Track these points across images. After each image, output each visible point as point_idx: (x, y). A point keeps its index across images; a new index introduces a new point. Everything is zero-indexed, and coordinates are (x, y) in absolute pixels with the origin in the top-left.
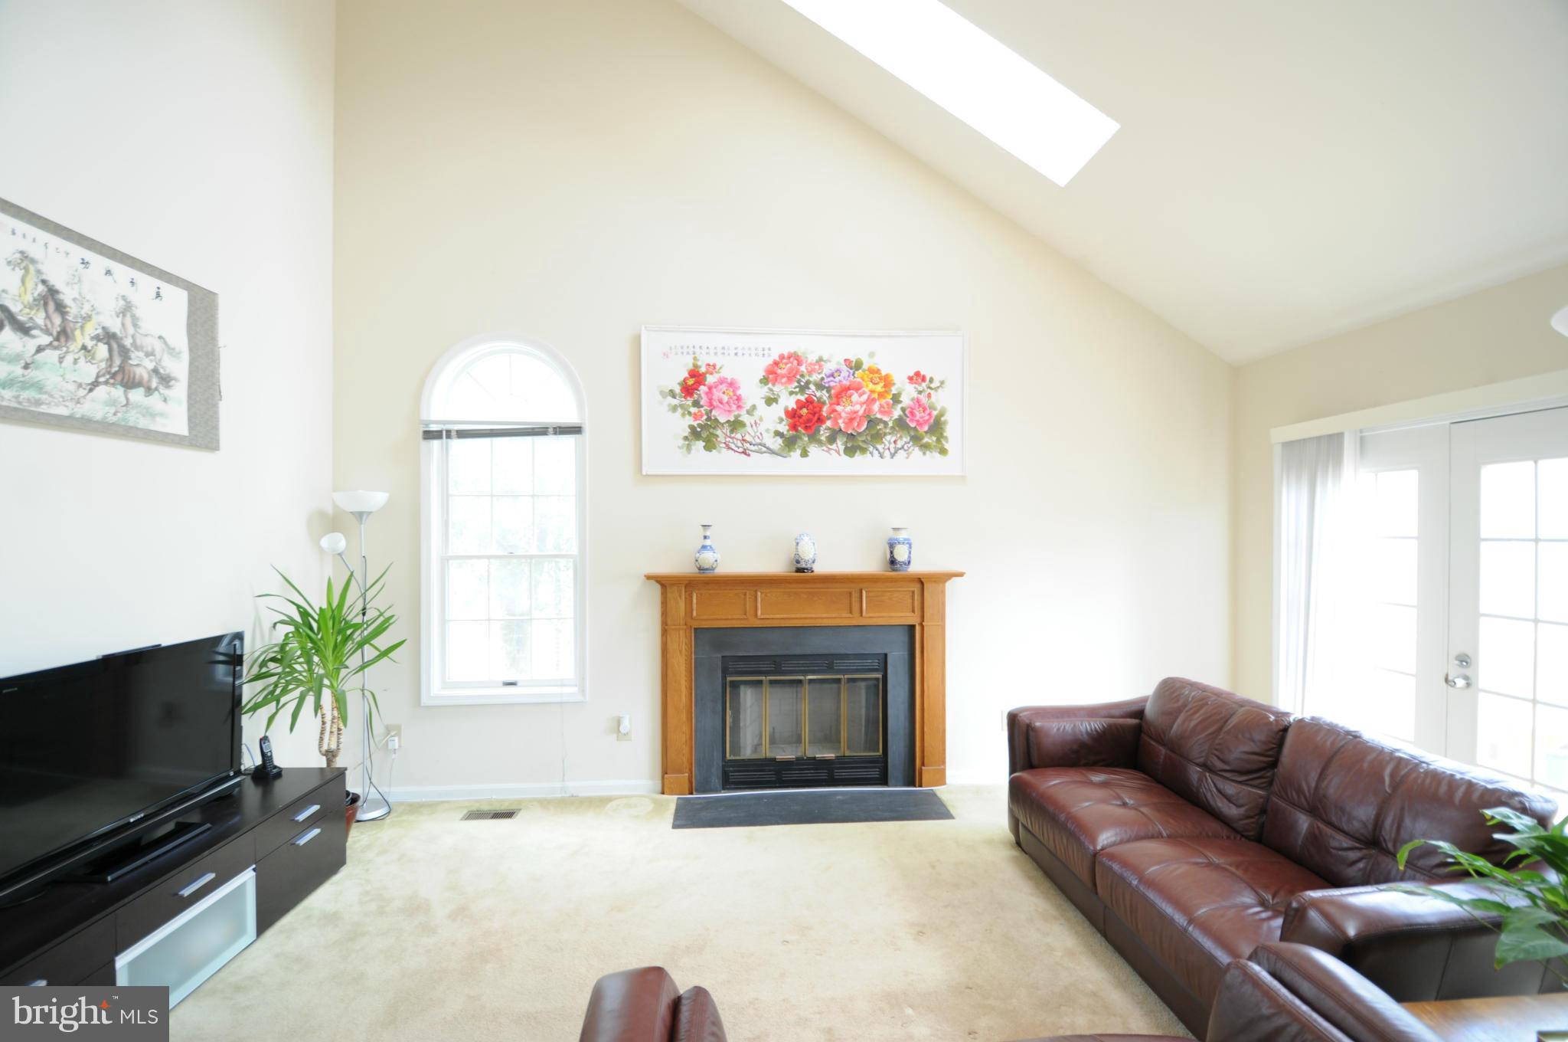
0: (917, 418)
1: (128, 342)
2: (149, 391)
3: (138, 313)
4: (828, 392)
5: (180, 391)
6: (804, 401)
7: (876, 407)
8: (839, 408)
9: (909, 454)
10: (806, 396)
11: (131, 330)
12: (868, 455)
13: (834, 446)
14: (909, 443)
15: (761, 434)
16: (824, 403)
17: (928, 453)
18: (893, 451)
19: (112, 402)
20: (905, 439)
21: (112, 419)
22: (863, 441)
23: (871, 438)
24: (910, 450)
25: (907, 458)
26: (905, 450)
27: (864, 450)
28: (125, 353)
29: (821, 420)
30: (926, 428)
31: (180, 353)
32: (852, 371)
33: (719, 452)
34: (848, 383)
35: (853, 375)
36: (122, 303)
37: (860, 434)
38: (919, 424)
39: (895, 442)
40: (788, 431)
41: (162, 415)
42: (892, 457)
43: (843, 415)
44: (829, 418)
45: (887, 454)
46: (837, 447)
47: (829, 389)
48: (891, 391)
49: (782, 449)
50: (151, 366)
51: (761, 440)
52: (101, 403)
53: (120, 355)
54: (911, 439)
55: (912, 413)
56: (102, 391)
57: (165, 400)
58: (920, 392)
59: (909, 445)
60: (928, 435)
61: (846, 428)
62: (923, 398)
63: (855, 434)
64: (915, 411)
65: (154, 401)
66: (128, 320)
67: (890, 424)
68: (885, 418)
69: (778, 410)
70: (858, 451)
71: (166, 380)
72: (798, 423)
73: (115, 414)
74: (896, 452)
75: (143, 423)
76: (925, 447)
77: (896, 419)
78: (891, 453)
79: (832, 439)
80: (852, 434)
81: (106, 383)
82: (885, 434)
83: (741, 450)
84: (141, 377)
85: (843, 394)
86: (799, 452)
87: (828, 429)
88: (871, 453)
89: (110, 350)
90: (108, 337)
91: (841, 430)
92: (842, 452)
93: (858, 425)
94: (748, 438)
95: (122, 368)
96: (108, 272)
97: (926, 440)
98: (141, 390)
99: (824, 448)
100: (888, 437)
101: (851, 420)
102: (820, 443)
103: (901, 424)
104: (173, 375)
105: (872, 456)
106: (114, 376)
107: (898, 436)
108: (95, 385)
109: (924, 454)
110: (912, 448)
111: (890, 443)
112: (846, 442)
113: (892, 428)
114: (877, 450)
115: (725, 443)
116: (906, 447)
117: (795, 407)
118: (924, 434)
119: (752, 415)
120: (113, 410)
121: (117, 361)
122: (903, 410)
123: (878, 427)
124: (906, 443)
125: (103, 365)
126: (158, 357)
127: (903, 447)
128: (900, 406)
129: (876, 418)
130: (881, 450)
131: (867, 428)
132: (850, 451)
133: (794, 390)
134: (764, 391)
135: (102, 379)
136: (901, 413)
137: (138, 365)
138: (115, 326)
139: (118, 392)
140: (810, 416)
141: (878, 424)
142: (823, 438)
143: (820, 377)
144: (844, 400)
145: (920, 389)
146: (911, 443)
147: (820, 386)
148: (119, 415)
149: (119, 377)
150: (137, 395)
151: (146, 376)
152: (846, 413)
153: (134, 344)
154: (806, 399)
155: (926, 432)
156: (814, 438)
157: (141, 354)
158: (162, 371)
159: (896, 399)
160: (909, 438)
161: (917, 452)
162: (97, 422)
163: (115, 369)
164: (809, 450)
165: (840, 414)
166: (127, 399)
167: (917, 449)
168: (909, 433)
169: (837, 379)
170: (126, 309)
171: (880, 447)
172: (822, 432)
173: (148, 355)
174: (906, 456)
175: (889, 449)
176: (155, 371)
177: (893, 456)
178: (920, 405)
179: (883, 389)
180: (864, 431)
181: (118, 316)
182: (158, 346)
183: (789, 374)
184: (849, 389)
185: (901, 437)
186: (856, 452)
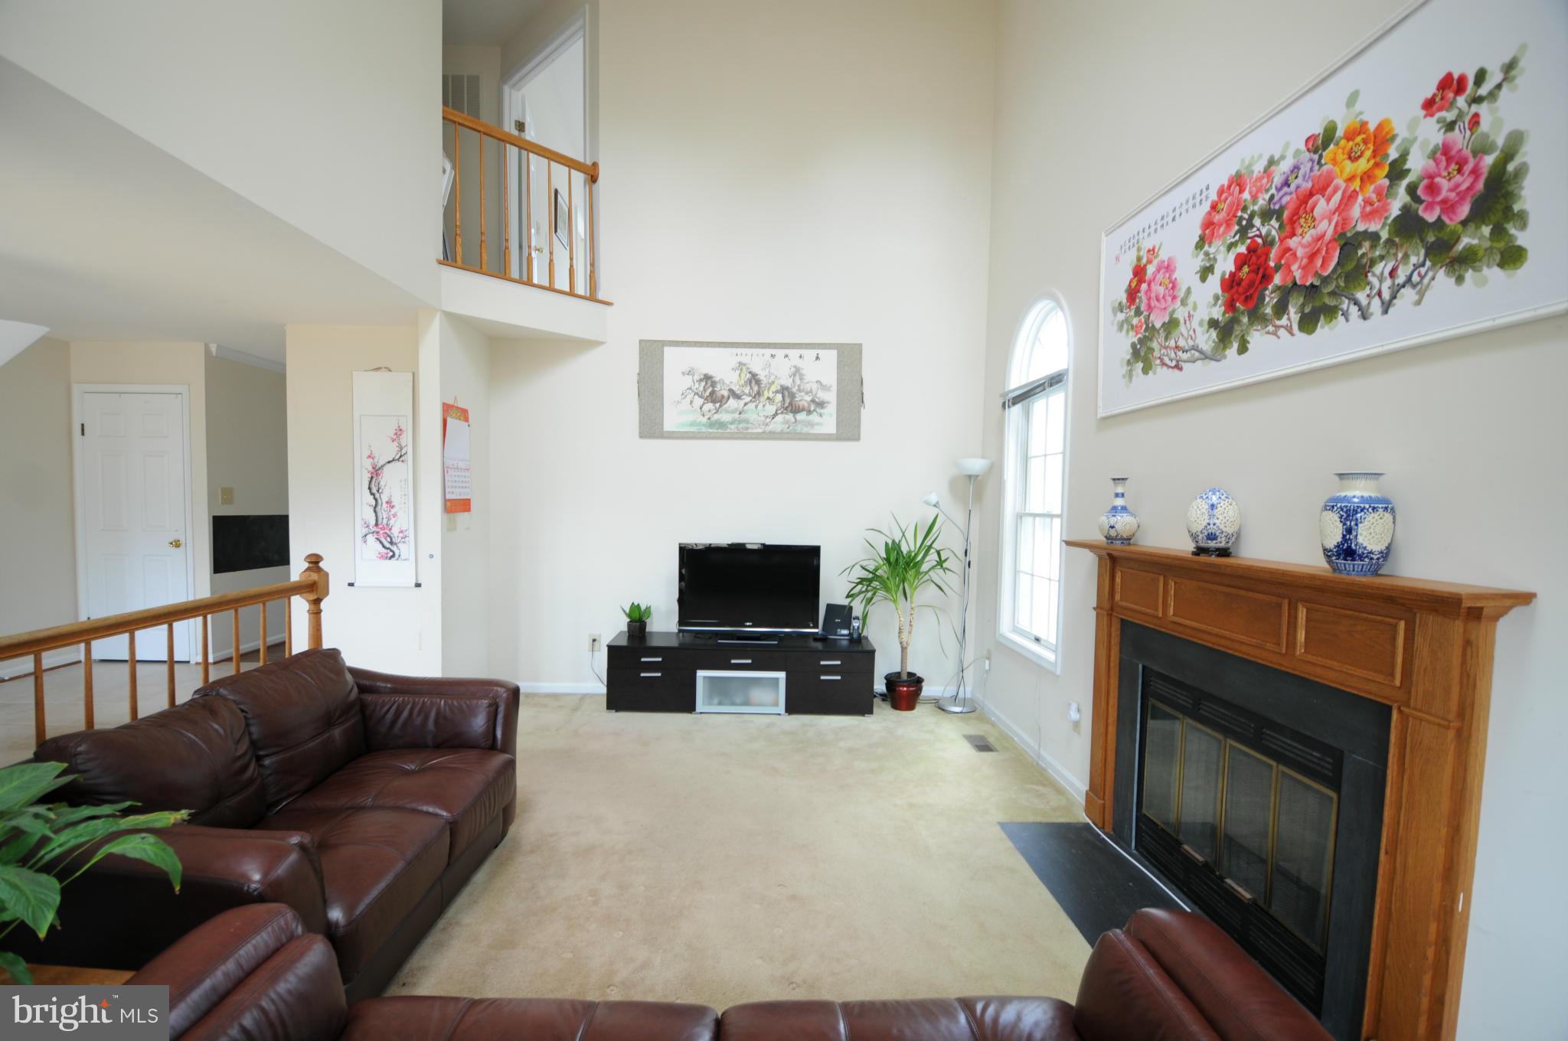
0: (1444, 194)
1: (794, 390)
2: (809, 412)
3: (803, 372)
4: (1278, 219)
5: (831, 410)
6: (1246, 252)
7: (1356, 211)
8: (1293, 243)
9: (1421, 295)
10: (1249, 241)
11: (798, 382)
12: (1341, 319)
13: (1284, 321)
14: (1423, 265)
15: (1194, 331)
16: (1272, 243)
17: (1469, 275)
18: (1386, 295)
19: (786, 422)
20: (1413, 260)
21: (786, 430)
22: (1333, 294)
23: (1346, 282)
24: (1426, 281)
25: (1418, 303)
26: (1414, 286)
27: (1330, 312)
28: (792, 396)
29: (1267, 278)
30: (1464, 211)
31: (831, 386)
32: (1316, 157)
33: (1155, 373)
34: (1309, 185)
35: (1319, 162)
36: (793, 369)
37: (1325, 280)
38: (1449, 207)
39: (1392, 274)
40: (1224, 314)
41: (818, 424)
42: (1385, 312)
43: (1300, 252)
44: (1277, 268)
45: (1376, 305)
46: (1289, 319)
47: (1278, 214)
48: (1387, 155)
49: (1216, 349)
50: (808, 398)
51: (1194, 341)
52: (779, 423)
53: (789, 397)
54: (1426, 255)
55: (1433, 189)
56: (780, 418)
57: (821, 416)
58: (1450, 126)
59: (1423, 270)
60: (1471, 227)
61: (1304, 277)
62: (1459, 138)
63: (1317, 283)
64: (1438, 180)
65: (814, 417)
66: (797, 377)
67: (1384, 235)
68: (1373, 227)
69: (1214, 284)
70: (1322, 317)
71: (821, 404)
72: (1236, 296)
73: (788, 428)
74: (1394, 297)
75: (805, 430)
76: (1460, 263)
77: (1398, 216)
78: (1383, 303)
79: (1281, 309)
80: (1312, 285)
81: (782, 413)
82: (1373, 262)
83: (1173, 364)
84: (804, 406)
85: (1301, 211)
86: (1235, 345)
87: (1278, 288)
88: (1345, 315)
89: (783, 397)
90: (783, 390)
91: (1295, 284)
92: (1295, 327)
93: (1323, 265)
94: (1182, 343)
95: (791, 404)
96: (786, 356)
97: (1466, 241)
98: (804, 413)
99: (1271, 328)
100: (1378, 268)
101: (1312, 257)
102: (1264, 320)
103: (1408, 226)
104: (826, 400)
105: (1347, 320)
106: (786, 409)
107: (1400, 255)
108: (776, 414)
109: (1460, 280)
110: (1430, 274)
111: (1381, 280)
112: (1303, 305)
113: (1390, 242)
114: (1356, 303)
115: (1159, 358)
116: (1415, 278)
117: (1233, 270)
118: (1459, 228)
119: (1187, 305)
120: (787, 426)
121: (788, 401)
122: (1412, 190)
123: (1360, 252)
124: (1416, 267)
125: (779, 404)
126: (814, 393)
127: (1409, 279)
128: (1405, 183)
129: (1358, 233)
130: (1364, 301)
131: (1338, 263)
132: (1308, 323)
133: (1233, 240)
134: (1199, 262)
135: (779, 412)
136: (1407, 199)
137: (801, 400)
138: (788, 382)
139: (790, 416)
140: (1253, 275)
141: (1360, 246)
142: (1268, 310)
143: (1267, 197)
144: (1302, 221)
145: (1450, 116)
146: (1428, 263)
147: (1267, 215)
148: (791, 428)
149: (790, 409)
150: (801, 416)
151: (806, 405)
152: (1304, 246)
153: (799, 390)
154: (1248, 249)
155: (1464, 223)
156: (1256, 317)
157: (803, 394)
158: (817, 400)
159: (1397, 171)
160: (1422, 252)
161: (1442, 280)
162: (778, 433)
163: (786, 405)
164: (1248, 339)
165: (1295, 254)
166: (796, 420)
167: (1441, 273)
168: (1422, 240)
169: (1293, 187)
170: (797, 372)
171: (1361, 296)
172: (1267, 299)
173: (807, 393)
174: (1417, 297)
175: (1379, 294)
176: (813, 401)
177: (1386, 307)
178: (1449, 160)
179: (1372, 162)
180: (1334, 270)
181: (790, 377)
182: (814, 387)
183: (1228, 215)
184: (1311, 194)
185: (1406, 256)
186: (1317, 321)
